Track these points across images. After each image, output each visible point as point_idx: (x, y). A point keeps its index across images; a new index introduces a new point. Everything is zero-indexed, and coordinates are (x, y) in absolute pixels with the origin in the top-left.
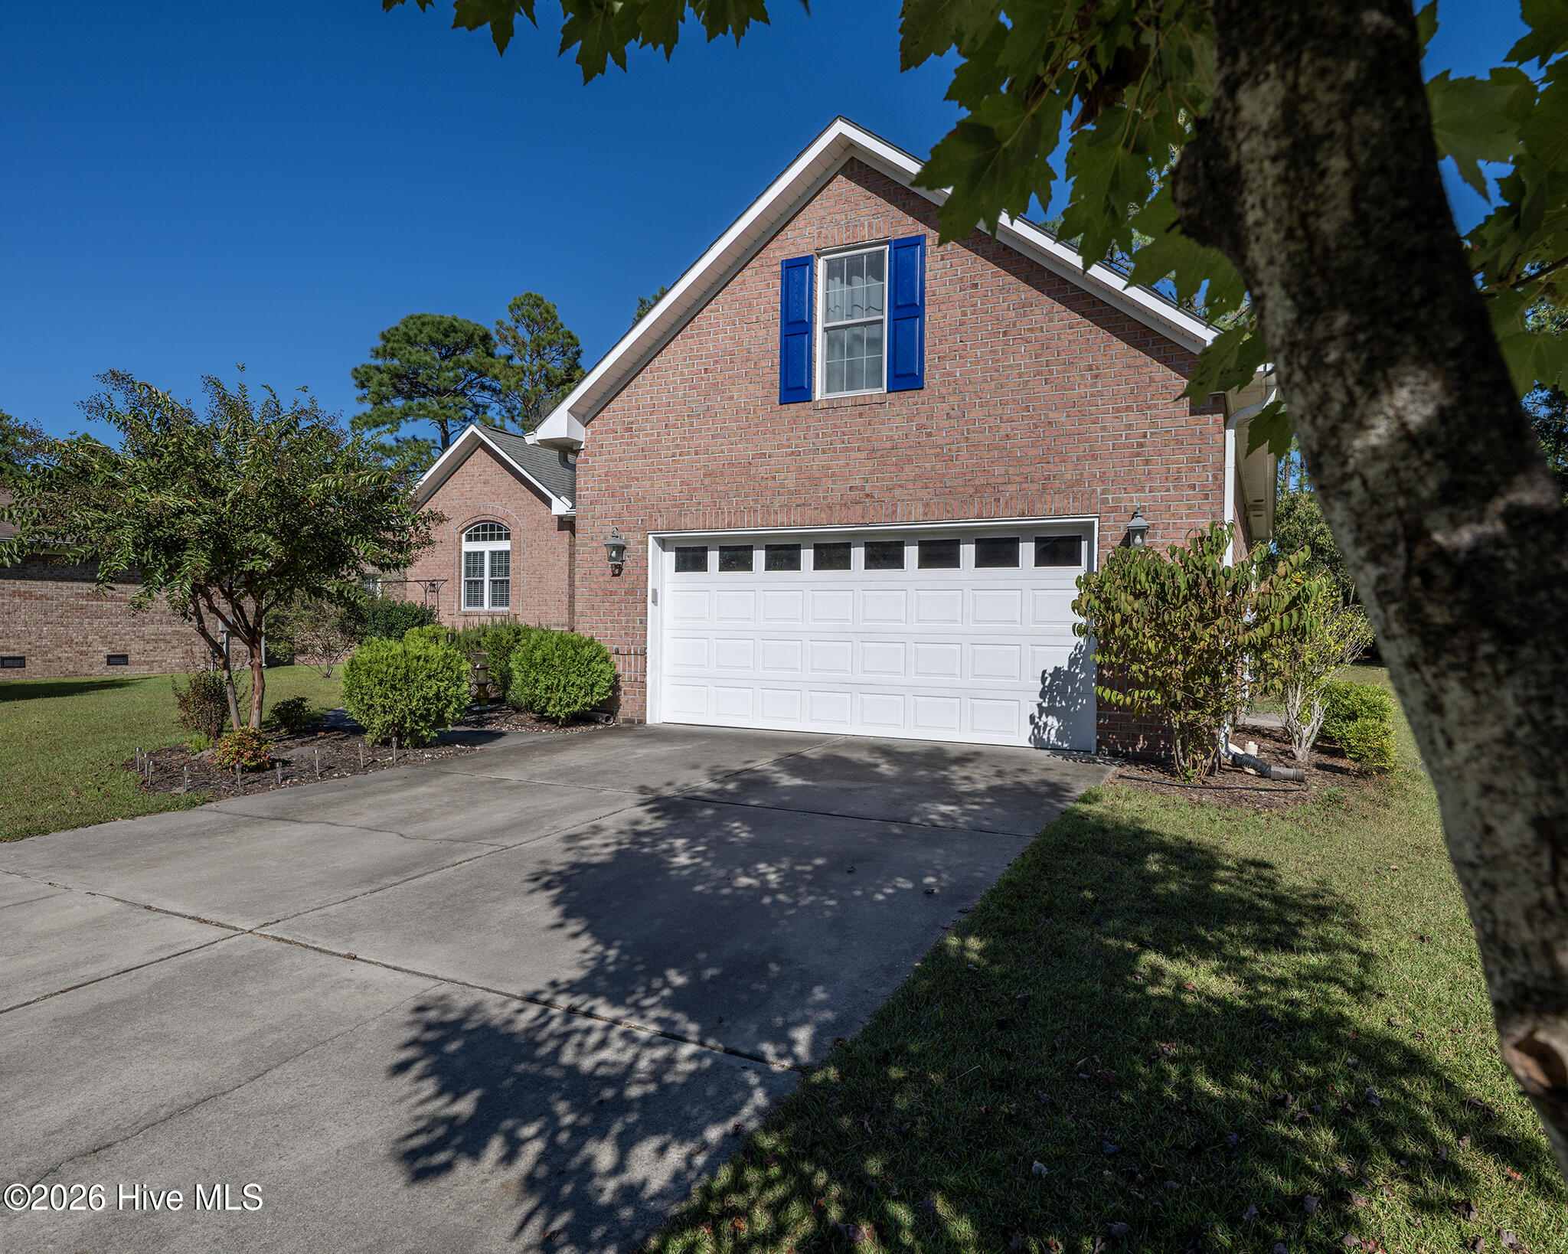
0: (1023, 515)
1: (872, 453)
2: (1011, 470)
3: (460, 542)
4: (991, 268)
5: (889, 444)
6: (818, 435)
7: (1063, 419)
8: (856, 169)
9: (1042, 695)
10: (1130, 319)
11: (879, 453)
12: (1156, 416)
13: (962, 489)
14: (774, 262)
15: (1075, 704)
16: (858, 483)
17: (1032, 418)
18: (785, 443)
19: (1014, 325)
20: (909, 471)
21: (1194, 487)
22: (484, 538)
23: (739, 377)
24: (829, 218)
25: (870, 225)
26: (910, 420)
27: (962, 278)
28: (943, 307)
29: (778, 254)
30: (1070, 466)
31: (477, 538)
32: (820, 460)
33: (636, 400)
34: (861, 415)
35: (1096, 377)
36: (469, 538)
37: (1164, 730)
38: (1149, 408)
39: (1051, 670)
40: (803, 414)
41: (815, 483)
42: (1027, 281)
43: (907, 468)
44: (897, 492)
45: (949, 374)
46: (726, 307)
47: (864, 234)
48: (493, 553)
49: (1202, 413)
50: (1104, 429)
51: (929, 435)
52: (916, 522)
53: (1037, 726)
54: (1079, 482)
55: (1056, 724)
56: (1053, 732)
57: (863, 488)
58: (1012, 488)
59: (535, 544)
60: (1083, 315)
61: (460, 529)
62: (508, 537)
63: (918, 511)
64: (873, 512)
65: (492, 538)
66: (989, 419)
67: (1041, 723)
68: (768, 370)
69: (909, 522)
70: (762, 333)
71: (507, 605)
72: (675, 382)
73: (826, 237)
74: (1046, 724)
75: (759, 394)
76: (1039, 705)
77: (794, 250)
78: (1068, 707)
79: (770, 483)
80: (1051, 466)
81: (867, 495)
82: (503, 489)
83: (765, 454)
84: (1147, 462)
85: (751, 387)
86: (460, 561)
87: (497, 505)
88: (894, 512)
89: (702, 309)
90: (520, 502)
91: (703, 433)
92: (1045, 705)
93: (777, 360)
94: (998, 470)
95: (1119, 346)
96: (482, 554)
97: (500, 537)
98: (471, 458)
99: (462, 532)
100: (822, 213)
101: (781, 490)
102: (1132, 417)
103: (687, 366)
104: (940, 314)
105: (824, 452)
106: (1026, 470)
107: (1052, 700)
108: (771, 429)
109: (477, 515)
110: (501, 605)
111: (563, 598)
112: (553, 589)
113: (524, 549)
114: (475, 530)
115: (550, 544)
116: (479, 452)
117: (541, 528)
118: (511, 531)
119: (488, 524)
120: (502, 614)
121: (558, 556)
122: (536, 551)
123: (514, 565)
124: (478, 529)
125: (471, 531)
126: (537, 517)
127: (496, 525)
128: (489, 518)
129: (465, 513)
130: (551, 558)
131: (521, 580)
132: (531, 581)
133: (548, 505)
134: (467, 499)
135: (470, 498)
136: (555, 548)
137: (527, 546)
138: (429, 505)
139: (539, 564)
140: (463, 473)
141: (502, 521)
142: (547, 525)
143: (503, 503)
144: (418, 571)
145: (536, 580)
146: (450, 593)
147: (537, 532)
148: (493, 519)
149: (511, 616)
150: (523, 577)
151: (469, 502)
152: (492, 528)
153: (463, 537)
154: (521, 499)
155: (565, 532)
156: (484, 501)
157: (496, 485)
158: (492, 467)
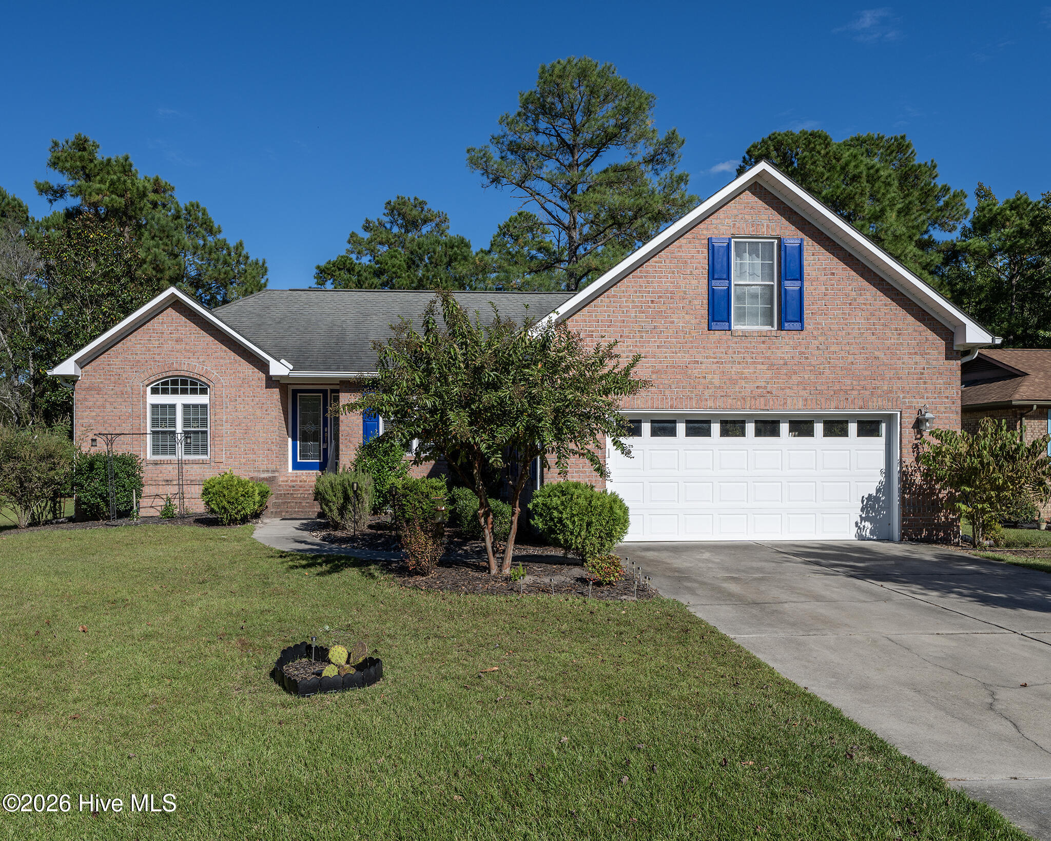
0: (862, 408)
1: (771, 366)
2: (855, 383)
3: (146, 394)
4: (842, 265)
5: (782, 362)
6: (735, 352)
7: (883, 356)
8: (758, 189)
9: (862, 510)
10: (917, 305)
11: (776, 367)
12: (929, 359)
13: (826, 392)
14: (703, 237)
15: (880, 514)
16: (763, 384)
17: (866, 354)
18: (712, 355)
19: (855, 300)
20: (795, 379)
21: (947, 397)
22: (175, 392)
23: (678, 308)
24: (740, 216)
25: (768, 226)
26: (795, 348)
27: (825, 268)
28: (814, 283)
29: (705, 232)
30: (886, 383)
31: (165, 391)
32: (736, 368)
33: (596, 315)
34: (764, 342)
35: (900, 334)
36: (155, 391)
37: (935, 525)
38: (926, 354)
39: (866, 496)
40: (725, 338)
41: (734, 382)
42: (862, 276)
43: (793, 377)
44: (788, 391)
45: (818, 324)
46: (668, 261)
47: (764, 231)
48: (186, 407)
49: (951, 359)
50: (903, 363)
51: (807, 358)
52: (799, 410)
53: (859, 528)
54: (891, 392)
55: (870, 526)
56: (868, 531)
57: (765, 387)
58: (855, 393)
59: (239, 400)
60: (892, 299)
61: (147, 382)
62: (204, 391)
63: (800, 404)
64: (771, 403)
65: (184, 391)
66: (842, 352)
67: (862, 526)
68: (699, 307)
69: (794, 410)
70: (694, 282)
71: (205, 453)
72: (628, 307)
73: (739, 228)
74: (864, 526)
75: (693, 321)
76: (861, 516)
77: (717, 232)
78: (876, 516)
79: (702, 380)
80: (876, 382)
81: (768, 392)
82: (199, 347)
83: (698, 362)
84: (925, 383)
85: (687, 317)
86: (146, 412)
87: (194, 362)
88: (785, 403)
89: (649, 260)
90: (222, 361)
91: (651, 344)
92: (864, 516)
93: (706, 301)
94: (848, 382)
95: (910, 319)
96: (173, 406)
97: (194, 391)
98: (160, 317)
99: (148, 386)
100: (735, 212)
101: (710, 386)
102: (918, 358)
103: (638, 297)
104: (812, 288)
105: (739, 363)
106: (862, 383)
107: (868, 512)
108: (702, 346)
109: (167, 370)
110: (196, 453)
111: (274, 448)
112: (261, 440)
113: (226, 404)
114: (163, 384)
115: (257, 399)
116: (170, 311)
117: (246, 385)
118: (209, 386)
119: (179, 379)
120: (201, 462)
121: (266, 411)
122: (242, 406)
123: (213, 417)
124: (166, 383)
125: (158, 385)
126: (241, 375)
127: (189, 380)
128: (182, 373)
129: (151, 369)
130: (258, 413)
131: (224, 431)
132: (236, 432)
133: (263, 366)
134: (155, 354)
135: (159, 354)
136: (263, 404)
137: (231, 401)
138: (105, 358)
139: (245, 418)
140: (149, 329)
141: (198, 377)
142: (253, 382)
143: (201, 360)
144: (91, 421)
145: (242, 431)
146: (136, 442)
147: (242, 389)
148: (187, 374)
149: (213, 464)
150: (226, 428)
151: (157, 358)
152: (184, 382)
153: (149, 389)
154: (221, 358)
155: (275, 389)
156: (177, 358)
157: (191, 344)
158: (186, 327)
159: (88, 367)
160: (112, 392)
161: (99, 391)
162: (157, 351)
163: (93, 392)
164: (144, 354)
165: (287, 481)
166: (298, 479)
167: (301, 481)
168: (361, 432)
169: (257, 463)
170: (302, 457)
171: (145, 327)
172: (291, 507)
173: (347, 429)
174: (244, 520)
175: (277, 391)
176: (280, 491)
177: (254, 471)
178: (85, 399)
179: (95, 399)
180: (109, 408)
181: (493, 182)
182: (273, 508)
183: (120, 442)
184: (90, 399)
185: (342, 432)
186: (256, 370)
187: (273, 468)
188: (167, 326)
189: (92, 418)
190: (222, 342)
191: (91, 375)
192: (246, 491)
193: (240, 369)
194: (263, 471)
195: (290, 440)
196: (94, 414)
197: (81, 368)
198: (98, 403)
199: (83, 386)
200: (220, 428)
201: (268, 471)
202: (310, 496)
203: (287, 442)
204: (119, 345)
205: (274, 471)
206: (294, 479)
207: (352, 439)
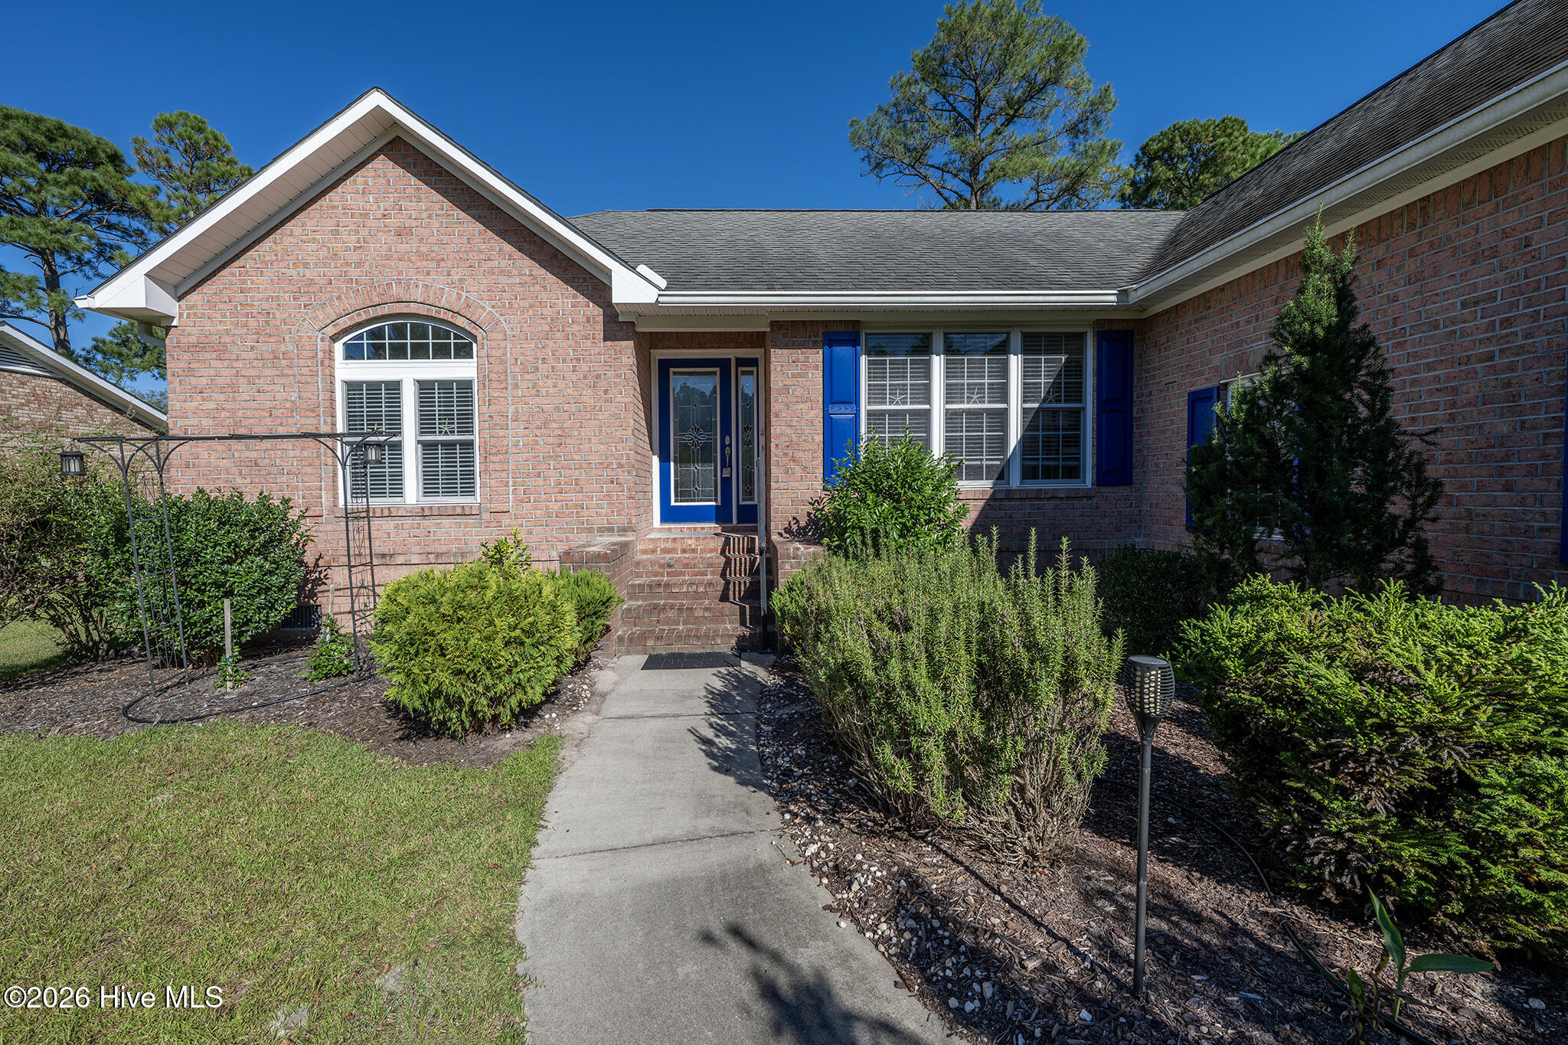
3: (332, 359)
22: (398, 352)
31: (377, 352)
36: (353, 352)
48: (424, 386)
59: (543, 368)
61: (331, 331)
62: (464, 351)
65: (419, 352)
71: (469, 490)
82: (451, 248)
86: (333, 400)
87: (438, 281)
90: (502, 279)
96: (395, 387)
97: (442, 352)
99: (334, 338)
109: (377, 300)
110: (450, 491)
111: (623, 476)
112: (595, 459)
113: (514, 378)
114: (373, 334)
115: (584, 367)
116: (382, 163)
117: (559, 335)
118: (475, 338)
119: (409, 322)
120: (459, 511)
121: (606, 392)
122: (550, 382)
123: (485, 409)
124: (376, 334)
125: (360, 337)
126: (548, 311)
127: (430, 325)
128: (413, 308)
129: (339, 298)
130: (588, 397)
131: (511, 440)
132: (537, 443)
133: (595, 286)
134: (348, 264)
135: (359, 265)
136: (598, 377)
137: (525, 371)
138: (233, 274)
139: (557, 409)
140: (333, 207)
141: (449, 317)
142: (576, 327)
143: (456, 278)
144: (204, 421)
145: (550, 440)
146: (308, 470)
147: (550, 343)
148: (423, 310)
149: (486, 516)
150: (515, 434)
151: (354, 273)
152: (419, 332)
153: (339, 348)
154: (502, 272)
155: (624, 343)
156: (400, 273)
157: (432, 240)
158: (419, 200)
159: (194, 298)
160: (252, 355)
161: (221, 351)
162: (354, 257)
163: (207, 355)
164: (325, 265)
165: (653, 551)
166: (679, 547)
167: (684, 551)
168: (819, 438)
169: (585, 513)
170: (681, 495)
171: (324, 202)
172: (668, 621)
173: (789, 431)
174: (527, 714)
175: (628, 345)
176: (639, 575)
177: (580, 531)
178: (190, 372)
179: (212, 372)
180: (245, 391)
181: (875, 168)
182: (624, 623)
183: (274, 470)
184: (203, 372)
185: (778, 437)
186: (581, 299)
187: (623, 520)
188: (376, 201)
189: (208, 414)
190: (503, 234)
191: (203, 316)
192: (524, 624)
193: (544, 296)
194: (601, 530)
195: (656, 460)
196: (212, 405)
197: (179, 299)
198: (220, 381)
199: (184, 340)
200: (501, 433)
201: (610, 530)
202: (710, 590)
203: (650, 465)
204: (267, 244)
205: (623, 530)
206: (670, 545)
207: (798, 455)
